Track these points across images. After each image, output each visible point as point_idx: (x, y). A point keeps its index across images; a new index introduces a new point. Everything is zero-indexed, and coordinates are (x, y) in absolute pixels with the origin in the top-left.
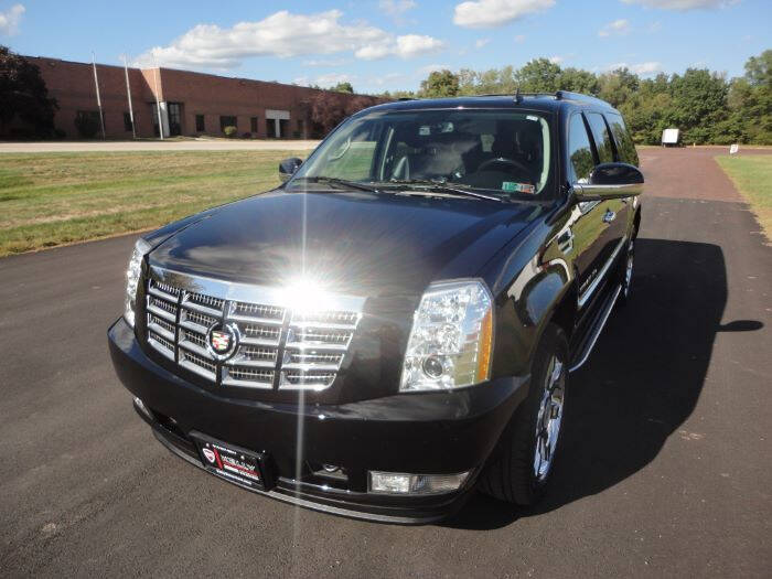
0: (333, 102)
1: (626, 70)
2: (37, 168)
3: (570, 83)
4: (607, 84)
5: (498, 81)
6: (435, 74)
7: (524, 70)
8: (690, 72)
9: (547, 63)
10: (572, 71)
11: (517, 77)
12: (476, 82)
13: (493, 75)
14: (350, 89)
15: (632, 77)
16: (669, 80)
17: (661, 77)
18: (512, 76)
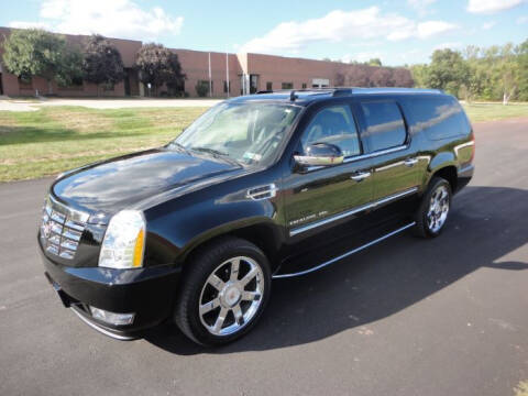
0: (361, 73)
2: (159, 117)
5: (499, 54)
6: (438, 51)
11: (516, 50)
12: (479, 55)
13: (495, 51)
14: (380, 63)
18: (512, 50)
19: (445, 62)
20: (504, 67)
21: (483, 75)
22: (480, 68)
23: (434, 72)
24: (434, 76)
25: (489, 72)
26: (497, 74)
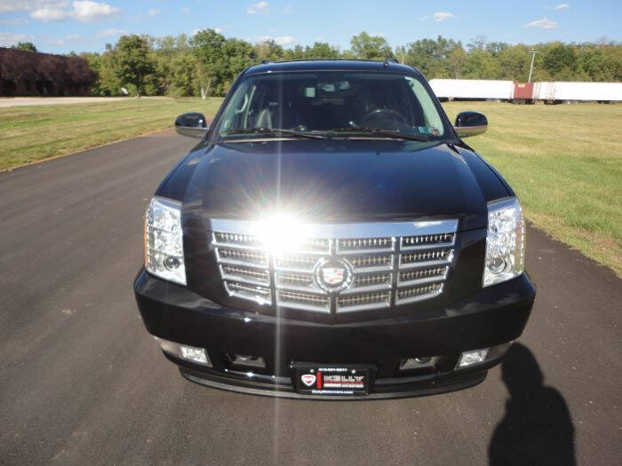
1: (273, 41)
3: (234, 50)
4: (261, 52)
5: (175, 46)
6: (124, 38)
7: (196, 37)
8: (317, 45)
9: (214, 33)
10: (234, 40)
11: (191, 43)
13: (171, 42)
14: (33, 48)
15: (277, 47)
16: (304, 50)
17: (298, 48)
18: (187, 42)
19: (135, 51)
20: (184, 61)
21: (167, 69)
22: (162, 60)
23: (126, 63)
24: (126, 67)
25: (171, 65)
26: (179, 68)
